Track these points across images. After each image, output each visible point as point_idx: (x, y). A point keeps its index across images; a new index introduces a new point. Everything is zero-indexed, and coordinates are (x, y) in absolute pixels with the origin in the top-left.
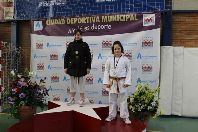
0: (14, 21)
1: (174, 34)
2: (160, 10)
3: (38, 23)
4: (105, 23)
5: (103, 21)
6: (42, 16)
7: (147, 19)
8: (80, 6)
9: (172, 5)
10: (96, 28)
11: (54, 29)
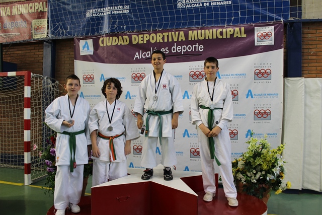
0: (47, 41)
1: (305, 57)
2: (282, 20)
3: (86, 43)
4: (193, 42)
5: (190, 39)
6: (93, 32)
7: (262, 35)
8: (153, 15)
9: (303, 11)
10: (179, 50)
11: (112, 53)
